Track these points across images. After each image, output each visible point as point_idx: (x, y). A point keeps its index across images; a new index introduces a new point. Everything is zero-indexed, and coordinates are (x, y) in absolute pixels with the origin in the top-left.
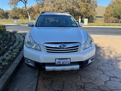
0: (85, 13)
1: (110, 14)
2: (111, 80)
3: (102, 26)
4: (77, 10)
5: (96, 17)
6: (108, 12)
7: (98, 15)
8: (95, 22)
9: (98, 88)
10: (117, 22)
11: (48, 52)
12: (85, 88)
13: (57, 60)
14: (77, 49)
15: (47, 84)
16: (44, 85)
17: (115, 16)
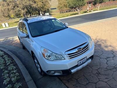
0: (43, 8)
1: (63, 5)
2: (108, 61)
3: (63, 17)
4: (34, 5)
5: (51, 9)
6: (61, 4)
7: (52, 7)
8: (52, 14)
9: (106, 70)
10: (70, 11)
11: (70, 58)
12: (101, 73)
13: (79, 62)
14: (88, 48)
15: (75, 84)
16: (73, 85)
17: (70, 7)
